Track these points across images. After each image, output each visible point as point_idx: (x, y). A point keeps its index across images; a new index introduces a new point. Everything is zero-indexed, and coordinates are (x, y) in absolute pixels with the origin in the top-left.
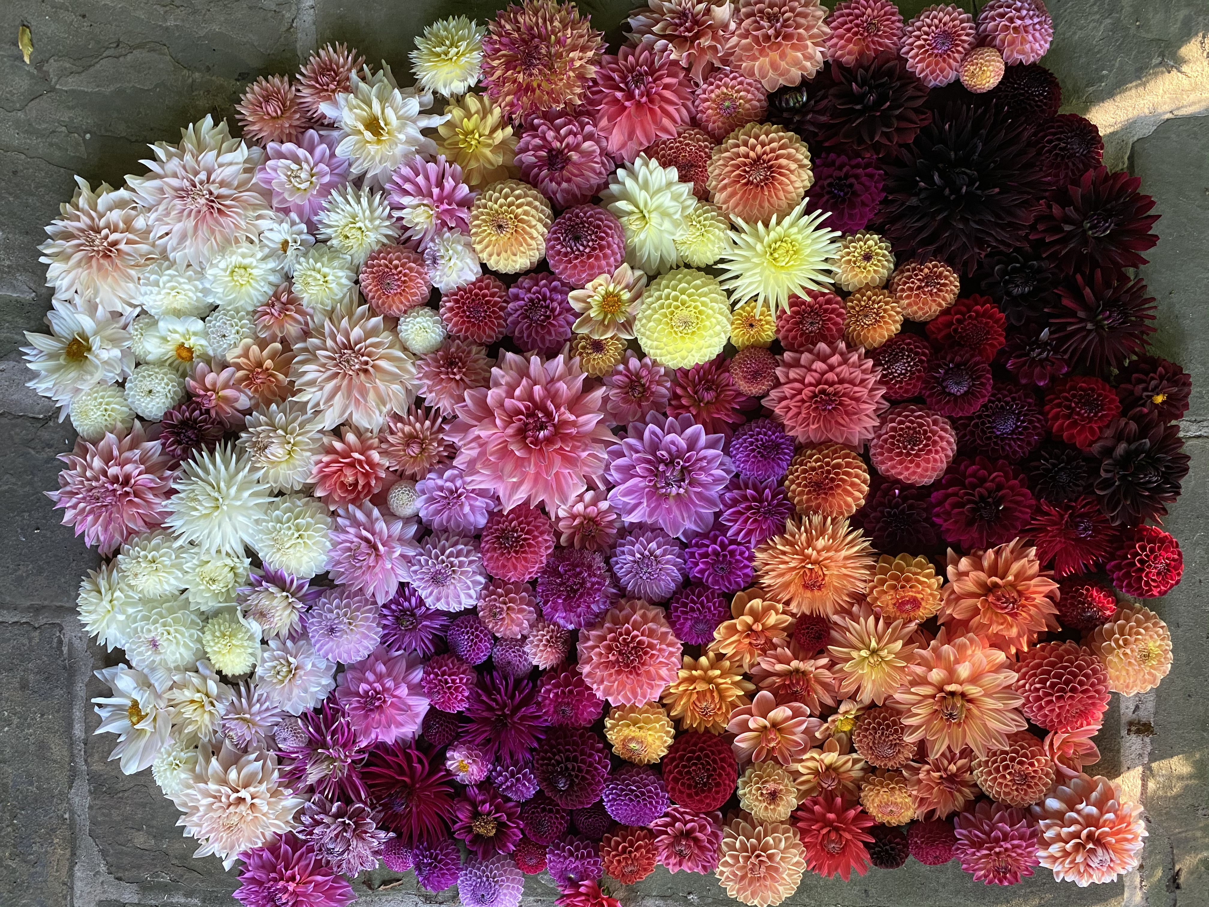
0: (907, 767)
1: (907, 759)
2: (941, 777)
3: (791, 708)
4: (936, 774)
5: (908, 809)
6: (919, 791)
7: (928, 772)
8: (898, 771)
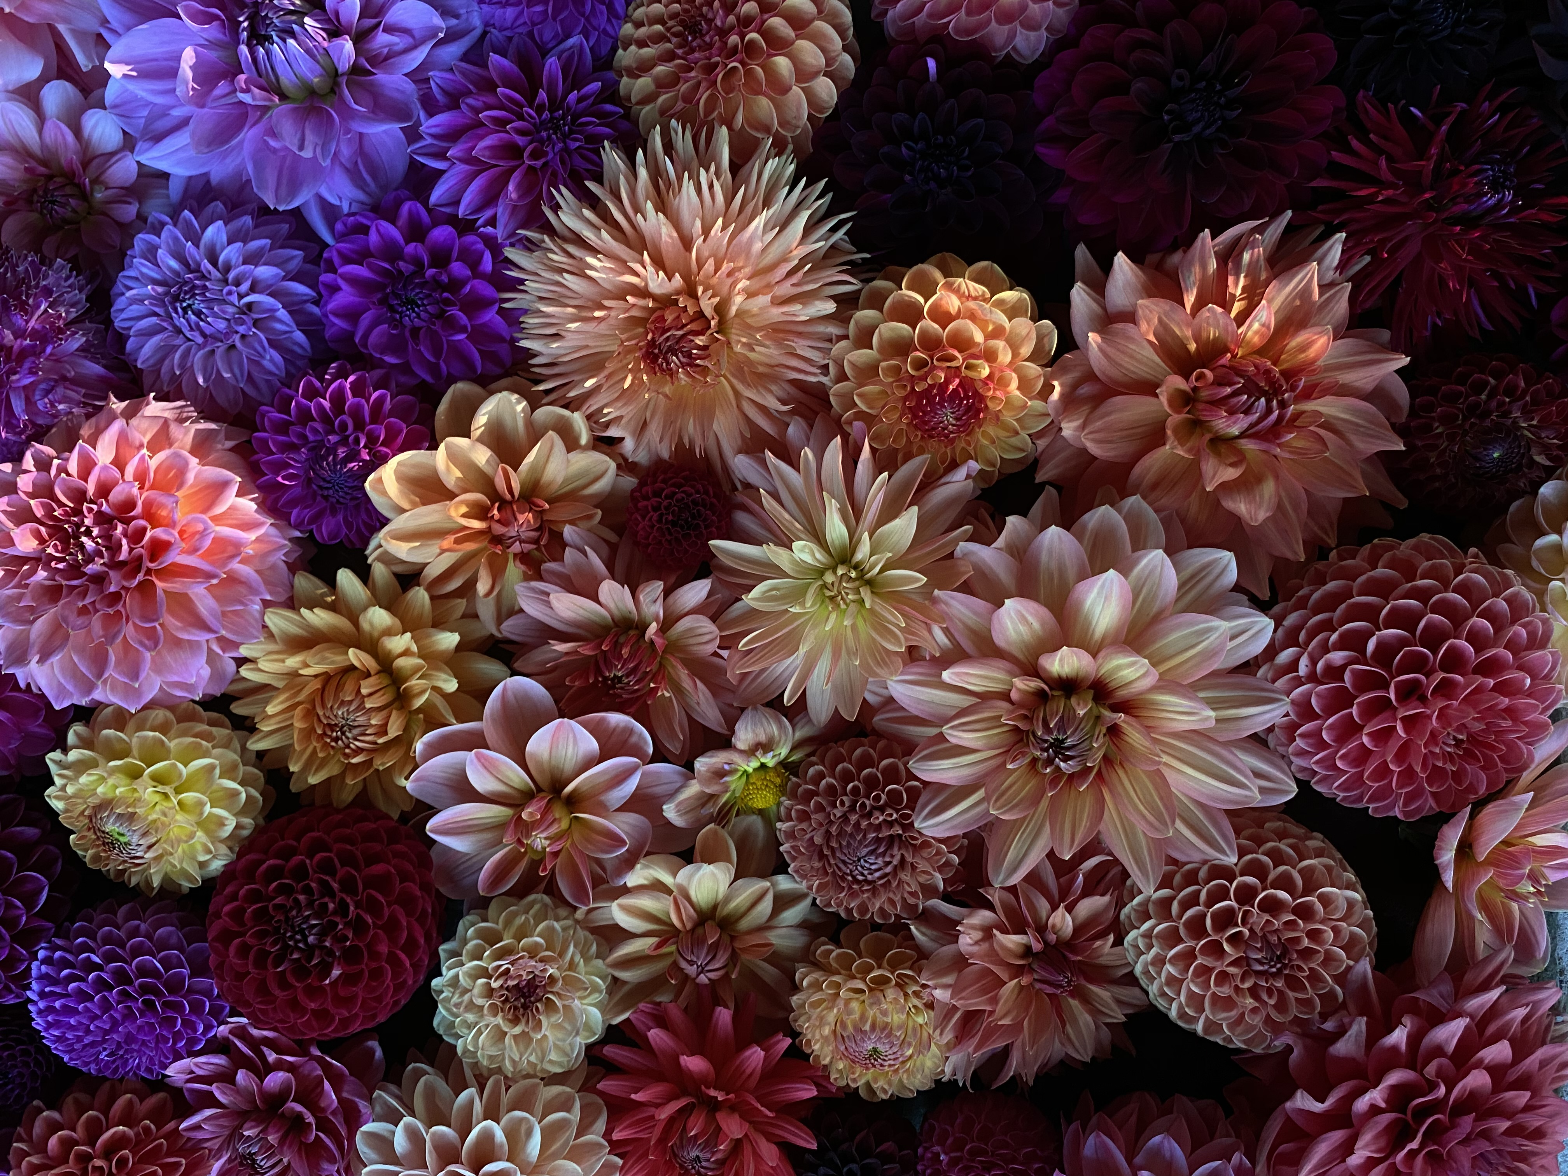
0: (926, 917)
1: (929, 891)
2: (1027, 951)
3: (595, 730)
4: (1012, 941)
5: (923, 1047)
6: (956, 989)
7: (987, 933)
8: (899, 929)
